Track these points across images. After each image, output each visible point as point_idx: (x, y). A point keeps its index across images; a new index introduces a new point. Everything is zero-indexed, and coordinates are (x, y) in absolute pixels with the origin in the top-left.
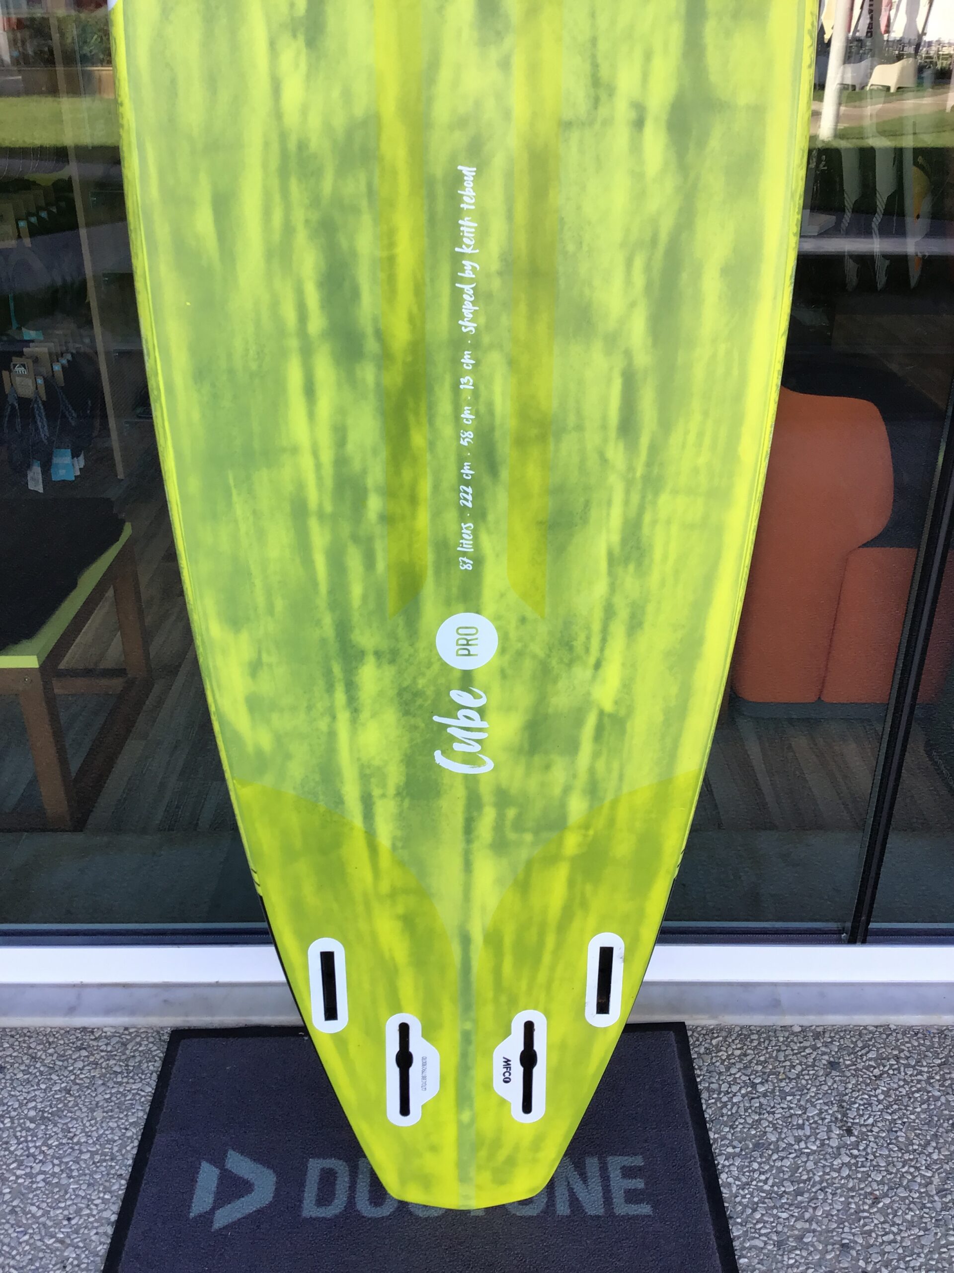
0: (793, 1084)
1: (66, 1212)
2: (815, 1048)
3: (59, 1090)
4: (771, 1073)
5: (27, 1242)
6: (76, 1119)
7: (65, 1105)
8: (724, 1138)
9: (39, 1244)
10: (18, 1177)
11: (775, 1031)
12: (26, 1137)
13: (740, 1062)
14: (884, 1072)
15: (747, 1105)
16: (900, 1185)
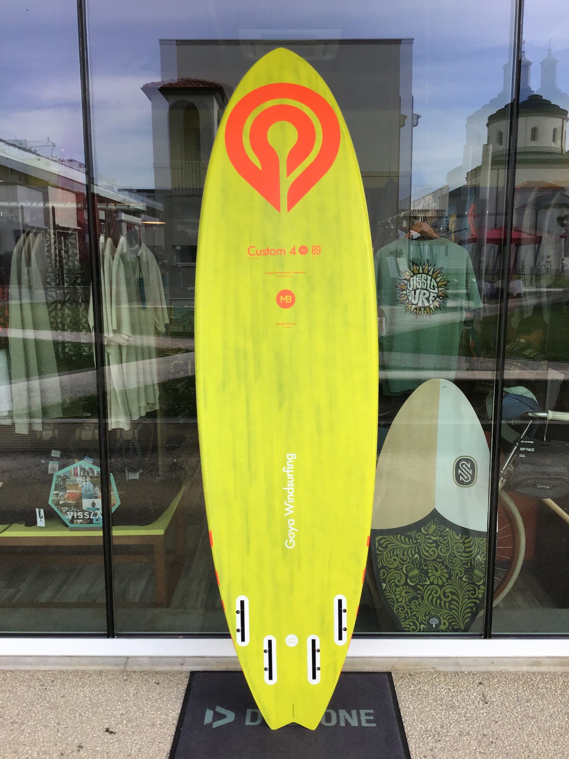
0: (465, 689)
2: (473, 678)
4: (456, 686)
11: (458, 673)
12: (173, 703)
13: (444, 682)
14: (499, 686)
15: (447, 695)
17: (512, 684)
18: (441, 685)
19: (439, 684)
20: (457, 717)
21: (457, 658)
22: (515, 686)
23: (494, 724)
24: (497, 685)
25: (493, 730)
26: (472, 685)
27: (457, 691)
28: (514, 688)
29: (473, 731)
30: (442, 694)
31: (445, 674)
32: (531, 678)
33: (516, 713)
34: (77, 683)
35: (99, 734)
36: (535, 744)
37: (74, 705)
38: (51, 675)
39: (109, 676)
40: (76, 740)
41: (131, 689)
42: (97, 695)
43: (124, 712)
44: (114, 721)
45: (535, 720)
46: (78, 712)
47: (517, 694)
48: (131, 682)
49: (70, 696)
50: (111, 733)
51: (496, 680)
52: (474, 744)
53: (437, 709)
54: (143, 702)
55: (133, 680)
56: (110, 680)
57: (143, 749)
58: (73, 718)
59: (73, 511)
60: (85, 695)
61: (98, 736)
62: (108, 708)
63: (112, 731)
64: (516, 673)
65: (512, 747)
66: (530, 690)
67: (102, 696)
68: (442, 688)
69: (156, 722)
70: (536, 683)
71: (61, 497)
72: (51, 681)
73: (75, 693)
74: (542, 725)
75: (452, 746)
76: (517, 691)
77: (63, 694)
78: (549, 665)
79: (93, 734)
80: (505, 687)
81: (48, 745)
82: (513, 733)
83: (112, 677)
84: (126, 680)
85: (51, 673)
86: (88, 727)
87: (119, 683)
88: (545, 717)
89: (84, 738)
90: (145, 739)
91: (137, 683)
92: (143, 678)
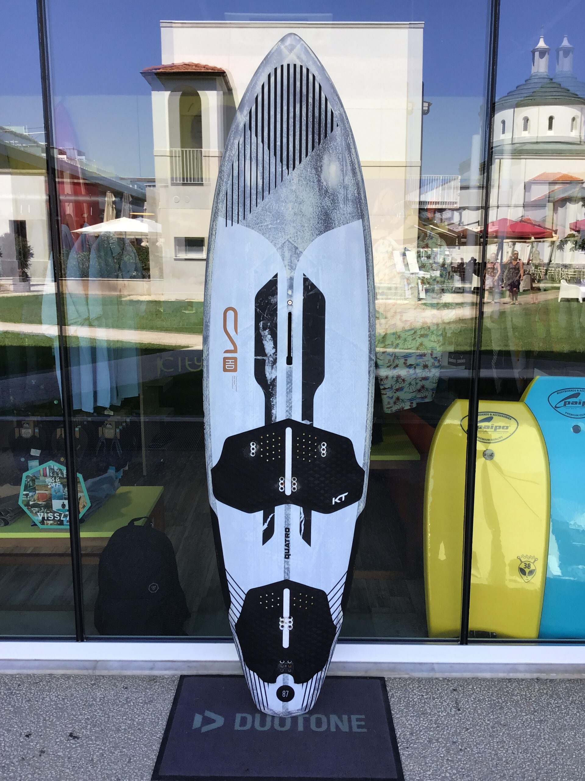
0: (438, 695)
1: (159, 730)
2: (447, 684)
3: (151, 694)
4: (430, 692)
5: (146, 738)
6: (159, 703)
7: (154, 699)
8: (410, 711)
9: (150, 738)
10: (139, 720)
11: (432, 679)
12: (140, 708)
13: (418, 688)
14: (474, 693)
15: (419, 701)
16: (477, 725)
17: (486, 691)
18: (415, 691)
19: (412, 691)
20: (427, 724)
21: (433, 664)
22: (489, 692)
23: (465, 731)
24: (471, 692)
25: (463, 737)
26: (446, 692)
27: (430, 698)
28: (488, 695)
29: (443, 738)
30: (415, 700)
31: (419, 680)
32: (506, 685)
33: (488, 720)
34: (44, 687)
35: (63, 739)
36: (504, 752)
37: (38, 710)
38: (17, 679)
39: (77, 680)
40: (38, 745)
41: (98, 694)
42: (63, 699)
43: (89, 717)
44: (78, 725)
45: (507, 727)
46: (43, 717)
47: (491, 700)
48: (99, 686)
49: (35, 700)
50: (75, 737)
51: (471, 687)
52: (442, 751)
53: (408, 716)
54: (109, 706)
55: (100, 685)
56: (77, 684)
57: (106, 754)
58: (36, 723)
59: (43, 512)
60: (51, 700)
61: (61, 741)
62: (73, 712)
63: (76, 735)
64: (492, 680)
65: (480, 755)
66: (505, 697)
67: (68, 701)
68: (415, 694)
69: (121, 727)
70: (512, 690)
71: (31, 498)
72: (17, 685)
73: (40, 697)
74: (513, 733)
75: (420, 753)
76: (491, 698)
77: (29, 698)
78: (526, 671)
79: (56, 739)
80: (479, 694)
81: (10, 750)
82: (482, 740)
83: (80, 681)
84: (93, 685)
85: (18, 678)
86: (51, 732)
87: (87, 687)
88: (517, 725)
89: (46, 742)
90: (107, 744)
91: (105, 687)
92: (112, 682)
